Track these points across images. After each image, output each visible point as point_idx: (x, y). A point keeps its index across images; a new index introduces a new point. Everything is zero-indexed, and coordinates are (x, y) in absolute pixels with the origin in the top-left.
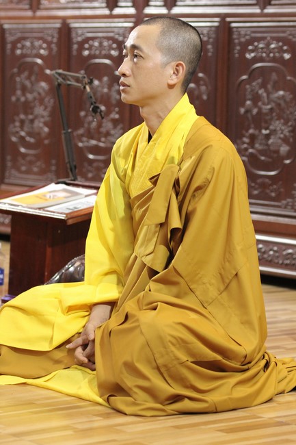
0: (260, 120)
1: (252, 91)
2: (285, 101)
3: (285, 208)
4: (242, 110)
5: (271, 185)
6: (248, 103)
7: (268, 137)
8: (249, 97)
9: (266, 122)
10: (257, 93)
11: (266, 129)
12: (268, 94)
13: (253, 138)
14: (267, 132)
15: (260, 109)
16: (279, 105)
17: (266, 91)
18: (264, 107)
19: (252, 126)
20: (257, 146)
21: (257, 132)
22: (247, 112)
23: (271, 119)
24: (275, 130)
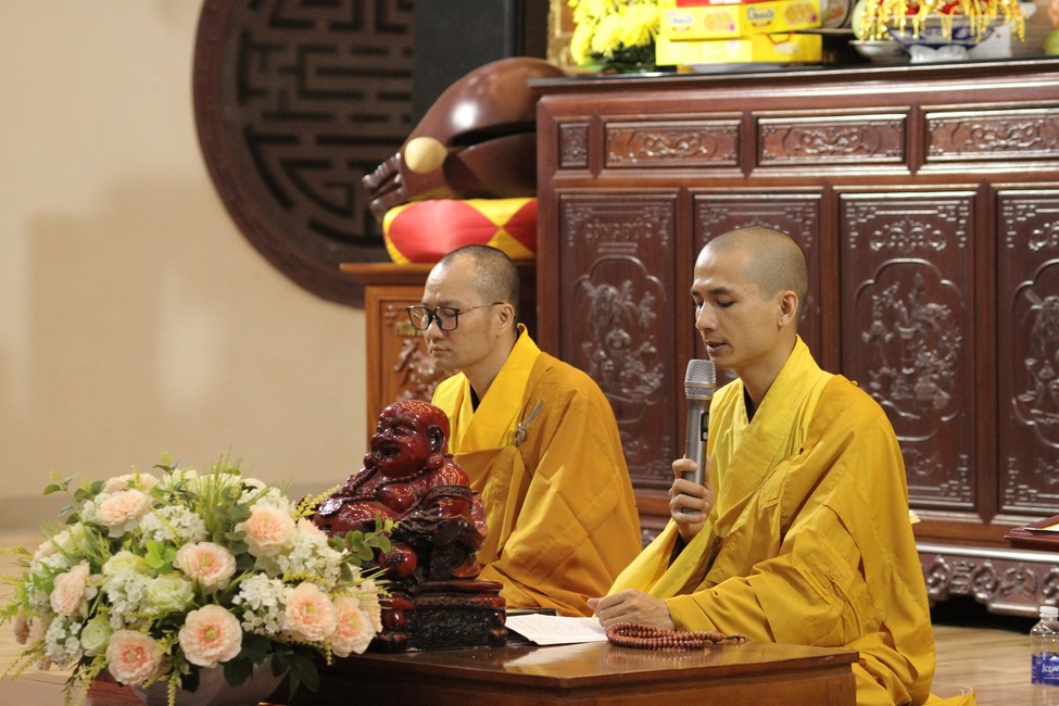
0: (899, 353)
1: (882, 304)
2: (938, 319)
3: (947, 495)
4: (866, 336)
5: (920, 458)
6: (878, 323)
7: (911, 379)
8: (877, 313)
9: (908, 354)
10: (892, 307)
11: (908, 367)
12: (910, 308)
13: (887, 382)
14: (911, 371)
15: (897, 334)
16: (928, 325)
17: (907, 303)
18: (902, 330)
19: (885, 361)
20: (894, 394)
21: (893, 372)
22: (875, 338)
23: (917, 350)
24: (924, 368)
